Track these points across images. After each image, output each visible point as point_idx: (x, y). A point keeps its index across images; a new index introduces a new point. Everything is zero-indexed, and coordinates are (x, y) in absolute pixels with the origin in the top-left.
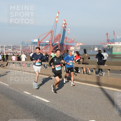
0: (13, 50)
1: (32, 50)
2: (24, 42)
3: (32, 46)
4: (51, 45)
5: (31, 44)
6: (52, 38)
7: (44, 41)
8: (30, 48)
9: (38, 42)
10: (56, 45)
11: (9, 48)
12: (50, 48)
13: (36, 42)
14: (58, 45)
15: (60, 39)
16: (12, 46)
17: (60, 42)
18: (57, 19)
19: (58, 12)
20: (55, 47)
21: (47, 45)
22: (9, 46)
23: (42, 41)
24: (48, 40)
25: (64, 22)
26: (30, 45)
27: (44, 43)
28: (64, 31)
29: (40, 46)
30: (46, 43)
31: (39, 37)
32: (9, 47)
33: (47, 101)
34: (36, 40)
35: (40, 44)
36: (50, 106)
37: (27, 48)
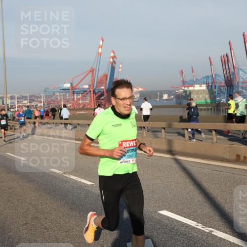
0: (30, 102)
1: (61, 102)
2: (48, 89)
3: (60, 95)
4: (92, 92)
5: (59, 92)
6: (93, 80)
7: (80, 86)
8: (58, 98)
9: (70, 88)
10: (100, 93)
11: (24, 99)
12: (91, 97)
13: (67, 88)
14: (103, 91)
15: (106, 83)
16: (28, 95)
17: (107, 86)
18: (100, 50)
19: (102, 38)
20: (98, 95)
21: (85, 92)
22: (24, 95)
23: (76, 86)
24: (86, 85)
25: (112, 54)
26: (58, 94)
27: (81, 89)
28: (113, 69)
29: (74, 94)
30: (83, 89)
31: (73, 80)
32: (23, 97)
33: (89, 183)
34: (68, 85)
35: (74, 91)
36: (94, 191)
37: (53, 98)
